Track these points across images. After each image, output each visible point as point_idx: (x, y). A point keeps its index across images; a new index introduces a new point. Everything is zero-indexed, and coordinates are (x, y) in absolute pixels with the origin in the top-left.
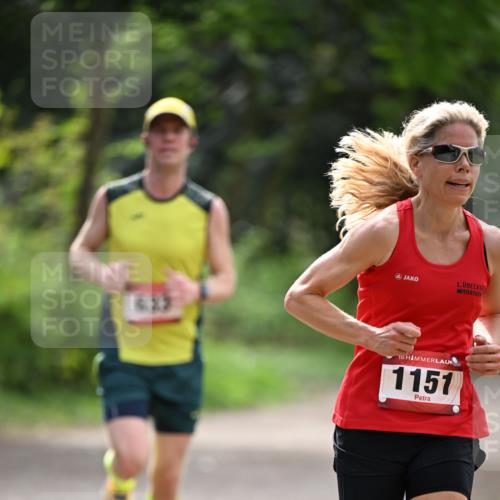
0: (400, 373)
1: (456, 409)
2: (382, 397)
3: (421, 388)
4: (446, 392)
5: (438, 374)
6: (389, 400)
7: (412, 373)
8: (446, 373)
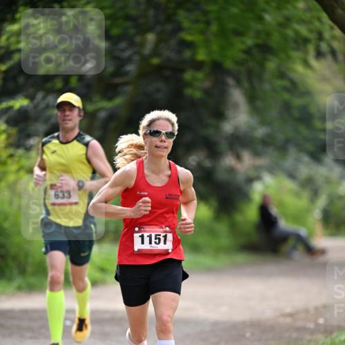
0: (142, 237)
1: (170, 251)
2: (136, 249)
3: (153, 243)
4: (165, 243)
5: (160, 235)
6: (139, 250)
7: (148, 236)
8: (164, 234)
